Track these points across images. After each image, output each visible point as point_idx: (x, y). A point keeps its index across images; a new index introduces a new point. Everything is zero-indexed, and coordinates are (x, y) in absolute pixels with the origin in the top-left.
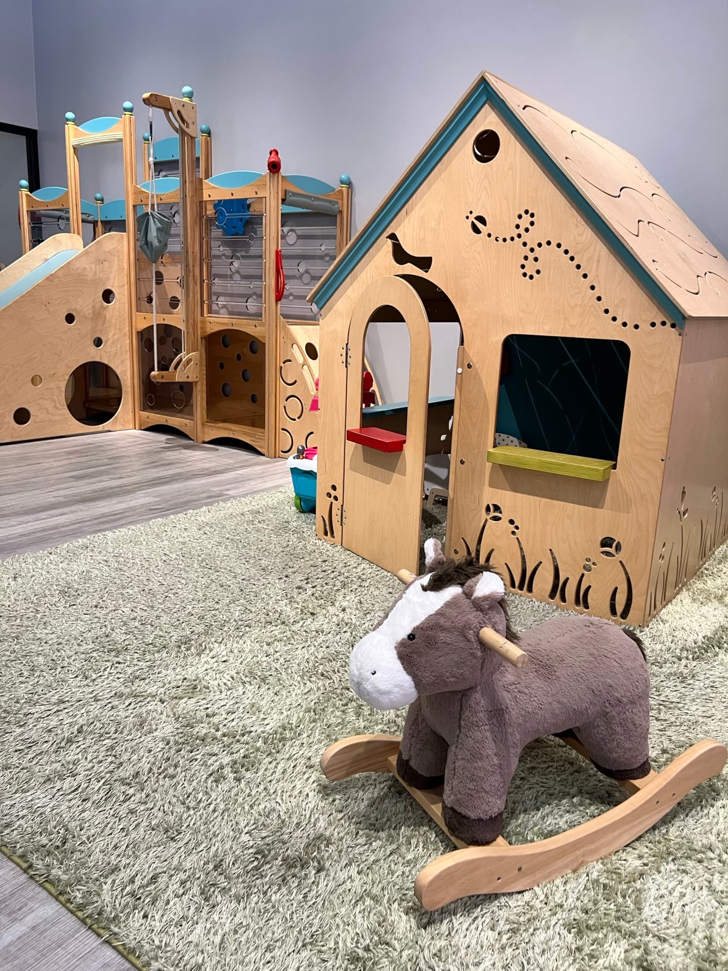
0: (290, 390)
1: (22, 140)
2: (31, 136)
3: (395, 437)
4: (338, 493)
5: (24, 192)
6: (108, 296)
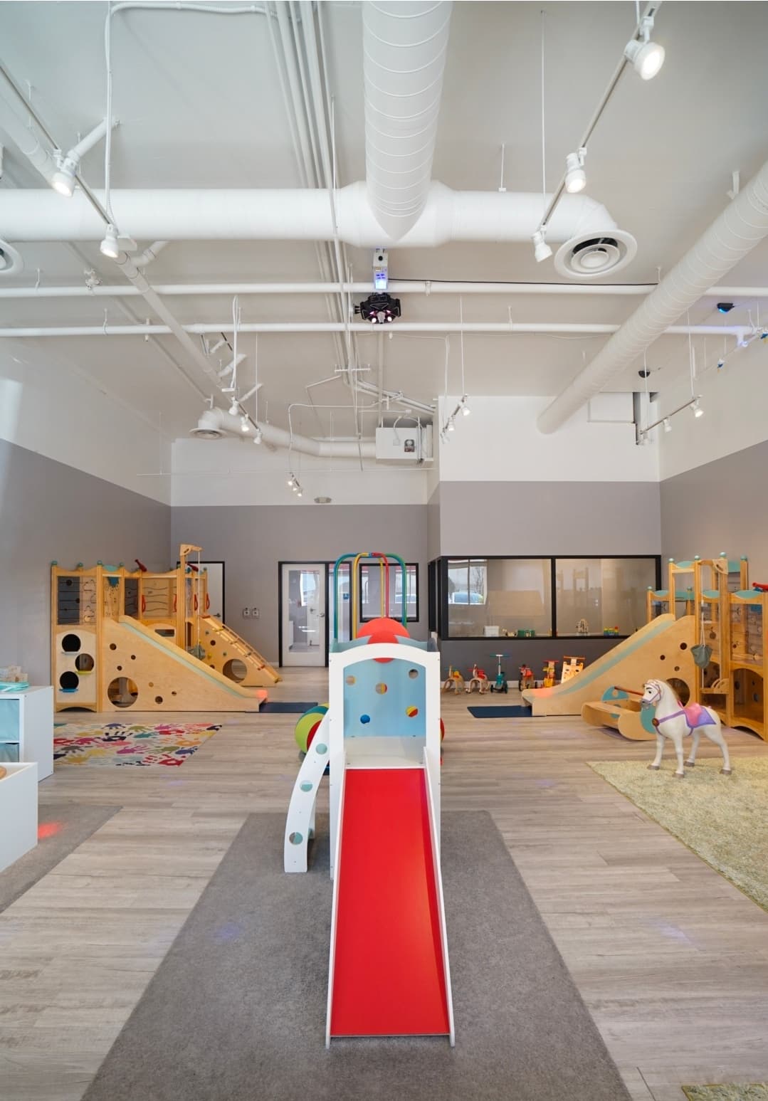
1: (654, 561)
2: (658, 559)
5: (650, 592)
6: (683, 646)
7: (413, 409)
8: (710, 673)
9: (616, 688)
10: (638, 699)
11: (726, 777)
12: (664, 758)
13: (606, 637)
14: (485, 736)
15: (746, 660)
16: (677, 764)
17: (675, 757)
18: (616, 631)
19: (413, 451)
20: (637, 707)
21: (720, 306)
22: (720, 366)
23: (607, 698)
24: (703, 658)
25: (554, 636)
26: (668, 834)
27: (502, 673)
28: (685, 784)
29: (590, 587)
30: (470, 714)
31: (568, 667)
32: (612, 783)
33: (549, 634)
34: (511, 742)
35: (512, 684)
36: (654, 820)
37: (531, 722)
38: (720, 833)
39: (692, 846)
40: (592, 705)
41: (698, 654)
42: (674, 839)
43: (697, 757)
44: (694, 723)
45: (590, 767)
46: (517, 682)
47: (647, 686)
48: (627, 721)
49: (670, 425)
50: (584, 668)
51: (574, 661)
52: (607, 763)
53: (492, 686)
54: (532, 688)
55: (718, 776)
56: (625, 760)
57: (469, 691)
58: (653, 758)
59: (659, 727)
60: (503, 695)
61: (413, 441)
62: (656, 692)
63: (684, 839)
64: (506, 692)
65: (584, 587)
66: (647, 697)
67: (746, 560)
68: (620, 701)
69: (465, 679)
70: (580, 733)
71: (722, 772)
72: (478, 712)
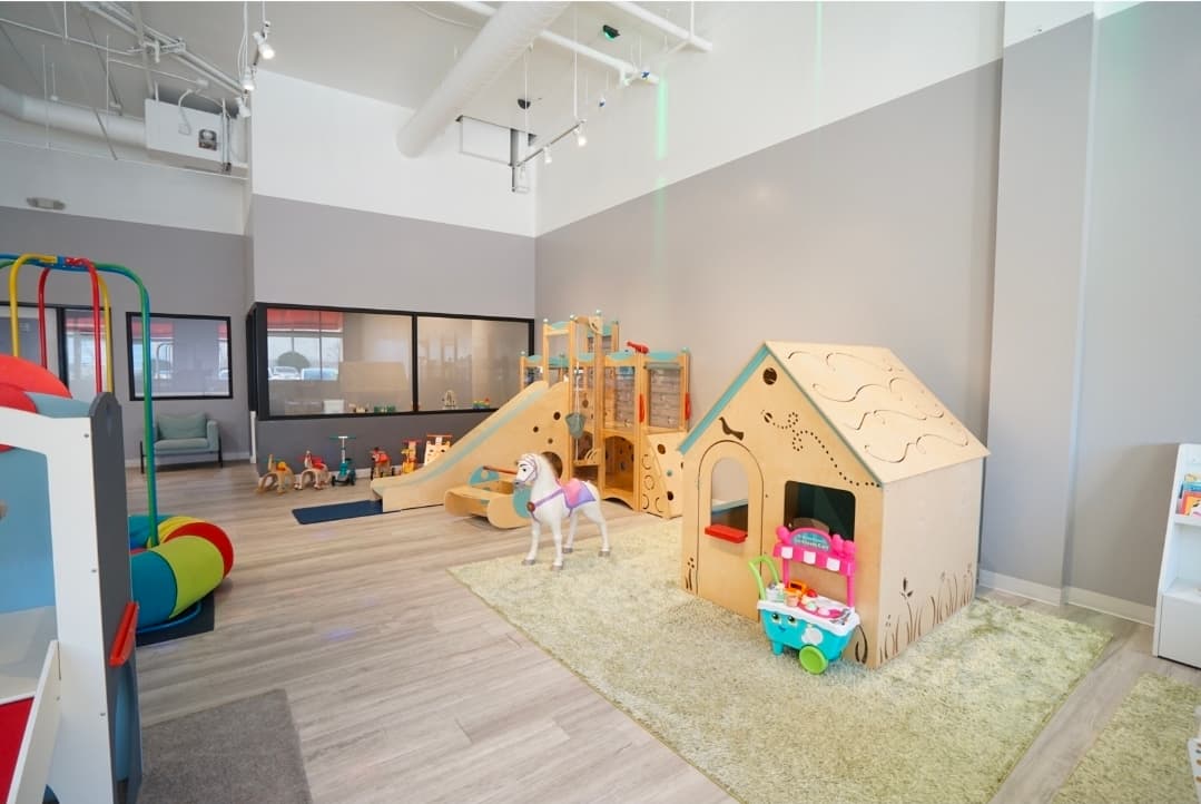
0: (648, 472)
1: (526, 325)
2: (531, 322)
3: (741, 533)
4: (694, 563)
5: (523, 358)
6: (557, 416)
7: (210, 81)
8: (583, 444)
9: (485, 468)
10: (510, 479)
11: (605, 560)
12: (541, 546)
13: (477, 410)
14: (310, 550)
15: (615, 428)
16: (554, 553)
17: (552, 543)
18: (487, 404)
19: (215, 149)
20: (509, 488)
21: (606, 29)
22: (602, 104)
23: (475, 480)
24: (577, 428)
25: (416, 411)
26: (550, 658)
27: (346, 460)
28: (564, 577)
29: (459, 357)
30: (295, 520)
31: (433, 447)
32: (479, 593)
33: (410, 409)
34: (349, 554)
35: (362, 473)
36: (532, 640)
37: (381, 521)
38: (609, 640)
39: (580, 671)
40: (457, 491)
41: (572, 422)
42: (559, 665)
43: (576, 540)
44: (573, 503)
45: (452, 574)
46: (369, 470)
47: (521, 462)
48: (499, 507)
49: (551, 155)
50: (451, 445)
51: (439, 439)
52: (474, 564)
53: (334, 477)
54: (388, 476)
55: (597, 560)
56: (494, 558)
57: (300, 487)
58: (528, 549)
59: (535, 513)
60: (349, 488)
61: (213, 133)
62: (532, 469)
63: (569, 662)
64: (353, 484)
65: (452, 357)
66: (521, 476)
67: (617, 323)
68: (490, 484)
69: (296, 472)
70: (441, 527)
71: (601, 554)
72: (305, 516)
